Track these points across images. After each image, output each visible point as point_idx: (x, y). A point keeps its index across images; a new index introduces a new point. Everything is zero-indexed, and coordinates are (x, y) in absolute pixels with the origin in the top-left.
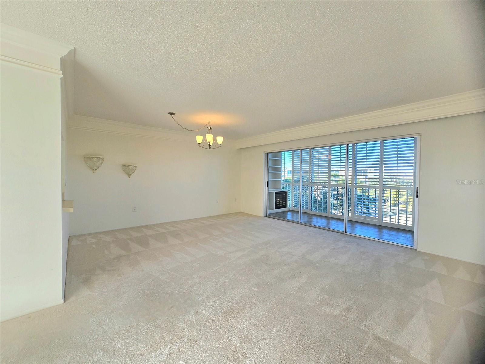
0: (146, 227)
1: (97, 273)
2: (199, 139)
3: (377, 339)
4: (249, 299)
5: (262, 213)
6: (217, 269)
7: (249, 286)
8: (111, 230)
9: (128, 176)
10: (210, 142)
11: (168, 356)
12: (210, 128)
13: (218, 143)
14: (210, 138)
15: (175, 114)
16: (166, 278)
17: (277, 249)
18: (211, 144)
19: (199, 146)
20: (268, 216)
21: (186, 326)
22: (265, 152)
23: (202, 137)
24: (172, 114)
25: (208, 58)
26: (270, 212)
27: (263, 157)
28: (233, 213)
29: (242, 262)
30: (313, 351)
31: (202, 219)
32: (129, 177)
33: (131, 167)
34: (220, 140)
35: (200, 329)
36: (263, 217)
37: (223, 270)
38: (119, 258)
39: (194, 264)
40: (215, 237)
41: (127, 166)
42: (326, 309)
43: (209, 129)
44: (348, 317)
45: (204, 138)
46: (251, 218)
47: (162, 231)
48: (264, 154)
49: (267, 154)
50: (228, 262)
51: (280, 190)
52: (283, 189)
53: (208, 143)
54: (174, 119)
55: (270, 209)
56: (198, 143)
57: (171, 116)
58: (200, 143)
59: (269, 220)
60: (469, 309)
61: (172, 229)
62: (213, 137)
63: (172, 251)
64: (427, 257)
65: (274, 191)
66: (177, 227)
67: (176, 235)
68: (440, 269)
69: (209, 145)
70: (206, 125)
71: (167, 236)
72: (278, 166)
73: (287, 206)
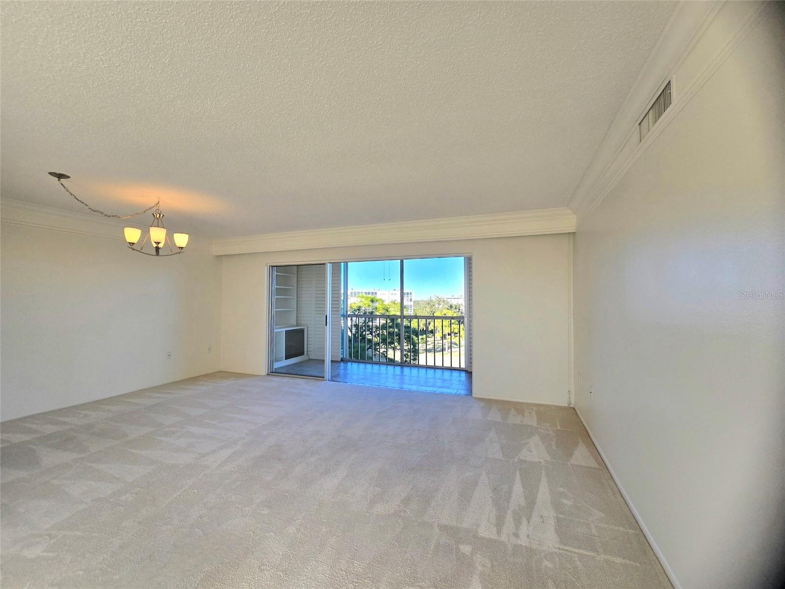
2: (132, 235)
3: (444, 528)
4: (253, 533)
5: (263, 370)
6: (179, 495)
7: (252, 509)
10: (158, 243)
12: (158, 215)
13: (178, 245)
14: (158, 235)
15: (68, 177)
16: (45, 551)
18: (160, 246)
19: (132, 248)
20: (273, 372)
22: (269, 265)
23: (140, 231)
24: (60, 176)
25: (172, 94)
26: (276, 365)
27: (266, 271)
29: (234, 468)
30: (368, 581)
34: (181, 240)
36: (264, 376)
37: (195, 493)
39: (123, 498)
40: (167, 429)
42: (379, 508)
43: (158, 218)
44: (407, 511)
45: (145, 233)
46: (241, 381)
47: (17, 438)
48: (266, 268)
49: (271, 267)
50: (205, 475)
51: (293, 326)
52: (297, 326)
53: (155, 245)
54: (65, 187)
55: (277, 360)
56: (130, 243)
57: (59, 180)
58: (133, 244)
59: (276, 380)
60: (522, 458)
61: (50, 429)
62: (167, 234)
63: (55, 482)
64: (482, 404)
65: (284, 330)
66: (64, 423)
67: (63, 441)
68: (495, 416)
69: (157, 249)
70: (150, 209)
71: (35, 447)
72: (290, 288)
73: (305, 353)
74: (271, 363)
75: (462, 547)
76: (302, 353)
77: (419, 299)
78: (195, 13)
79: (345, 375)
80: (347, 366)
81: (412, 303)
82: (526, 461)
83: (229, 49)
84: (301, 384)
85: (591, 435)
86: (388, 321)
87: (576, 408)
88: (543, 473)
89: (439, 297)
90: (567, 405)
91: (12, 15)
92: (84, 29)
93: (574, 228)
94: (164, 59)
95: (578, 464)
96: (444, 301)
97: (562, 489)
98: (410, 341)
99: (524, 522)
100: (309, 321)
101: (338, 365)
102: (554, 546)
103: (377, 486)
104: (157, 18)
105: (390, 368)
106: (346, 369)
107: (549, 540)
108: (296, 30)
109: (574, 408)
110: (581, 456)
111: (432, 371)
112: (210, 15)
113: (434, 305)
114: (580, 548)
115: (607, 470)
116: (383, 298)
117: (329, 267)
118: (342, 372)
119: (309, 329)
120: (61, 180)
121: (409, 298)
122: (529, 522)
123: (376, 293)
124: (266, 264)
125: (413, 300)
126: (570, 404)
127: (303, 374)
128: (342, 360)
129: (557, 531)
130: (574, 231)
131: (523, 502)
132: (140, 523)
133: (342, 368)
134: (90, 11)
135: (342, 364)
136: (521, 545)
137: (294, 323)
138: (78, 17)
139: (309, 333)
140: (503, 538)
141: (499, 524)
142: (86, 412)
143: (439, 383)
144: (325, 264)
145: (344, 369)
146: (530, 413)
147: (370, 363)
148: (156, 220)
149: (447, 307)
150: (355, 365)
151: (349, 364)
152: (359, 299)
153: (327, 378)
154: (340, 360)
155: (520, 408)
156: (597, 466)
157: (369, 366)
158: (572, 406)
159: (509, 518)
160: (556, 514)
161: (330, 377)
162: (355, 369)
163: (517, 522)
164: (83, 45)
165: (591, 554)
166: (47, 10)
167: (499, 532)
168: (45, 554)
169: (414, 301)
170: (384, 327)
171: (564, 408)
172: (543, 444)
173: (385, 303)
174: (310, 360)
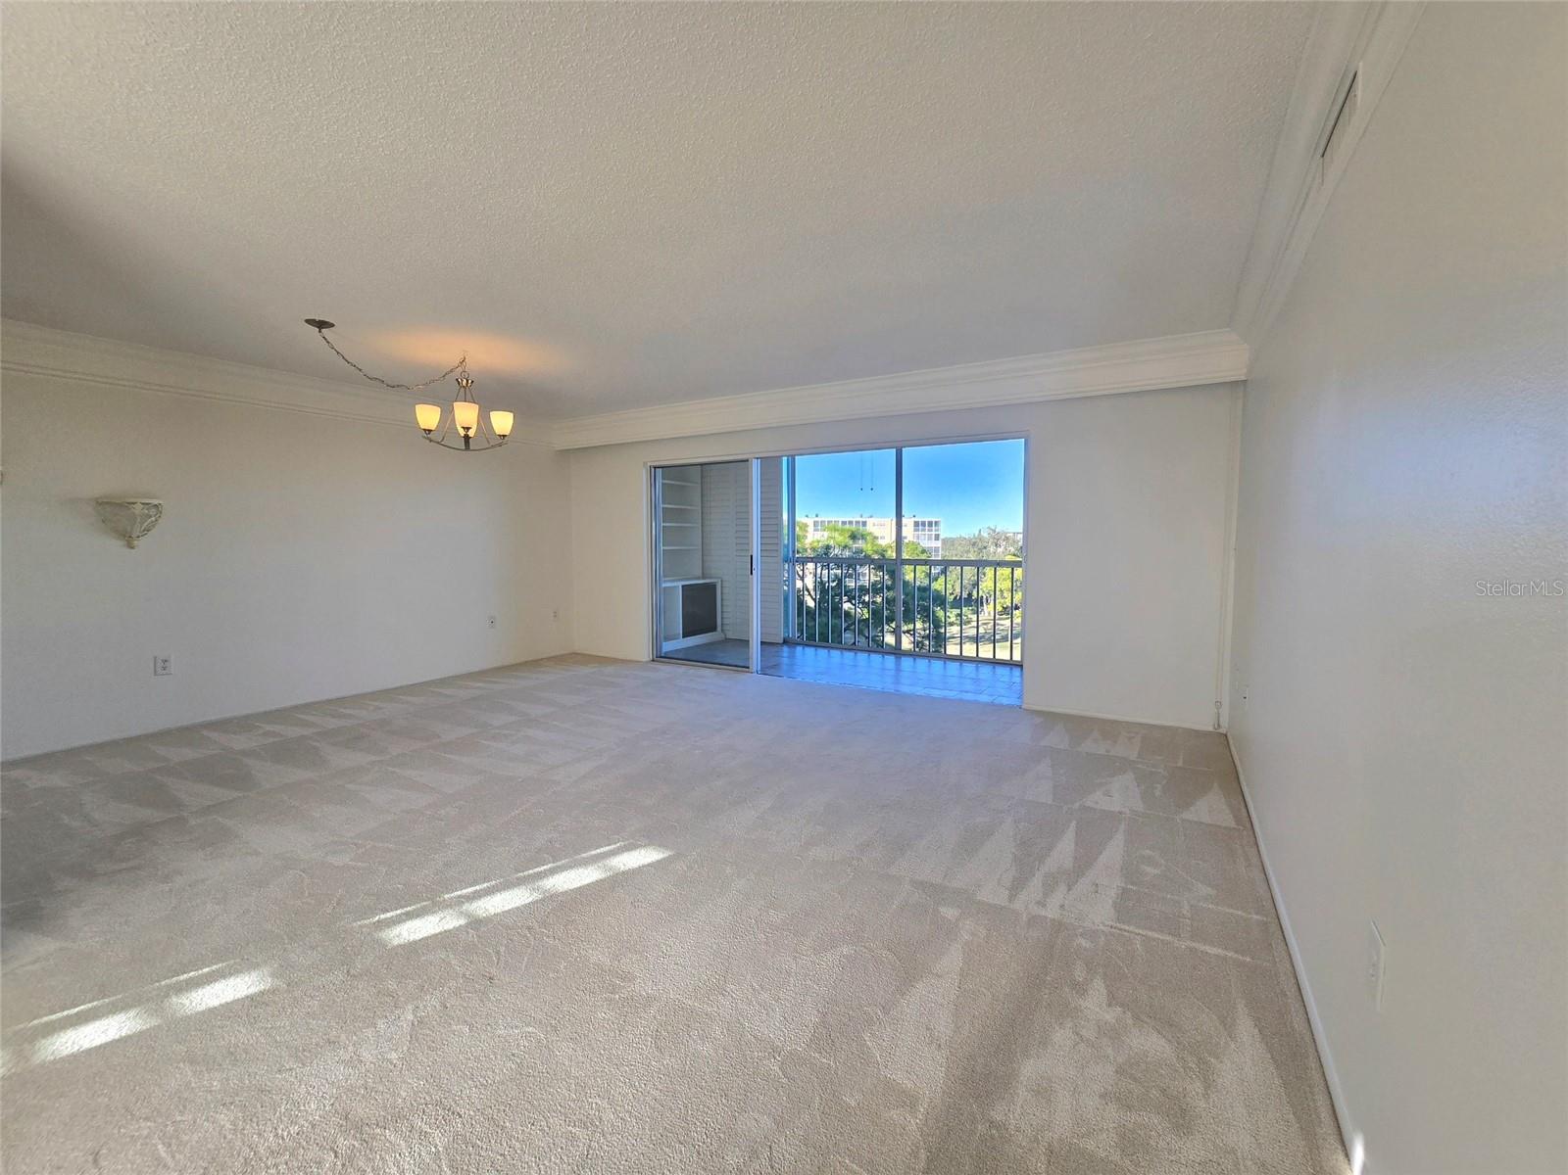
0: (222, 725)
1: (60, 888)
2: (428, 416)
3: (920, 885)
5: (643, 651)
8: (62, 752)
9: (123, 543)
10: (468, 429)
11: (413, 1024)
12: (465, 381)
13: (498, 433)
14: (466, 415)
15: (332, 325)
16: (353, 860)
17: (696, 742)
18: (471, 433)
19: (428, 438)
20: (661, 657)
21: (452, 956)
22: (649, 464)
23: (439, 409)
24: (321, 325)
26: (668, 647)
27: (644, 476)
28: (549, 659)
31: (443, 682)
32: (132, 548)
33: (138, 507)
34: (502, 422)
35: (498, 953)
36: (647, 662)
38: (140, 832)
39: (443, 811)
41: (120, 505)
42: (819, 852)
43: (463, 386)
44: (863, 859)
45: (447, 414)
46: (610, 669)
47: (293, 732)
48: (644, 471)
49: (653, 470)
50: (554, 792)
51: (698, 578)
52: (703, 578)
53: (462, 432)
54: (328, 342)
55: (667, 639)
56: (425, 430)
57: (320, 332)
58: (430, 431)
59: (666, 670)
60: (1089, 804)
61: (332, 723)
62: (479, 415)
63: (350, 786)
64: (1038, 720)
65: (680, 584)
66: (350, 716)
67: (353, 739)
68: (1057, 739)
69: (467, 438)
70: (451, 371)
71: (318, 744)
72: (689, 508)
73: (719, 629)
74: (657, 639)
75: (943, 910)
76: (714, 629)
77: (953, 535)
78: (508, 64)
79: (792, 665)
80: (794, 652)
81: (939, 544)
82: (1095, 810)
83: (560, 109)
84: (708, 675)
85: (1242, 778)
86: (886, 577)
87: (1228, 734)
88: (1122, 827)
89: (997, 530)
90: (1211, 729)
91: (271, 100)
92: (358, 106)
93: (1245, 371)
94: (467, 135)
95: (1196, 819)
96: (1007, 538)
97: (1148, 852)
98: (928, 616)
99: (1063, 888)
100: (723, 570)
101: (776, 649)
102: (1103, 923)
103: (819, 824)
104: (456, 77)
105: (876, 658)
106: (792, 656)
107: (1100, 914)
108: (657, 68)
109: (1226, 736)
110: (1210, 809)
111: (956, 665)
112: (529, 65)
113: (985, 548)
114: (1151, 929)
115: (1251, 833)
116: (876, 531)
117: (755, 468)
118: (785, 660)
119: (725, 584)
120: (323, 330)
121: (934, 533)
122: (1069, 890)
123: (864, 524)
124: (645, 463)
125: (941, 537)
126: (1219, 725)
127: (716, 661)
128: (786, 642)
129: (1115, 905)
130: (1243, 378)
131: (1068, 864)
132: (468, 841)
133: (785, 654)
134: (367, 82)
135: (785, 649)
136: (1046, 918)
137: (699, 573)
138: (352, 91)
139: (726, 591)
140: (1018, 905)
141: (1017, 886)
142: (376, 704)
143: (969, 686)
144: (747, 461)
145: (789, 657)
146: (1130, 738)
147: (837, 648)
148: (463, 389)
149: (1013, 550)
150: (810, 651)
151: (799, 649)
152: (826, 534)
153: (755, 669)
154: (781, 641)
155: (1109, 729)
156: (1233, 825)
157: (835, 654)
158: (1221, 731)
159: (1036, 882)
160: (1126, 883)
161: (759, 668)
162: (811, 659)
163: (1049, 888)
164: (357, 128)
165: (1169, 938)
166: (313, 87)
167: (1012, 898)
168: (354, 863)
169: (943, 540)
170: (876, 589)
171: (1206, 734)
172: (1138, 786)
173: (881, 542)
174: (727, 640)
